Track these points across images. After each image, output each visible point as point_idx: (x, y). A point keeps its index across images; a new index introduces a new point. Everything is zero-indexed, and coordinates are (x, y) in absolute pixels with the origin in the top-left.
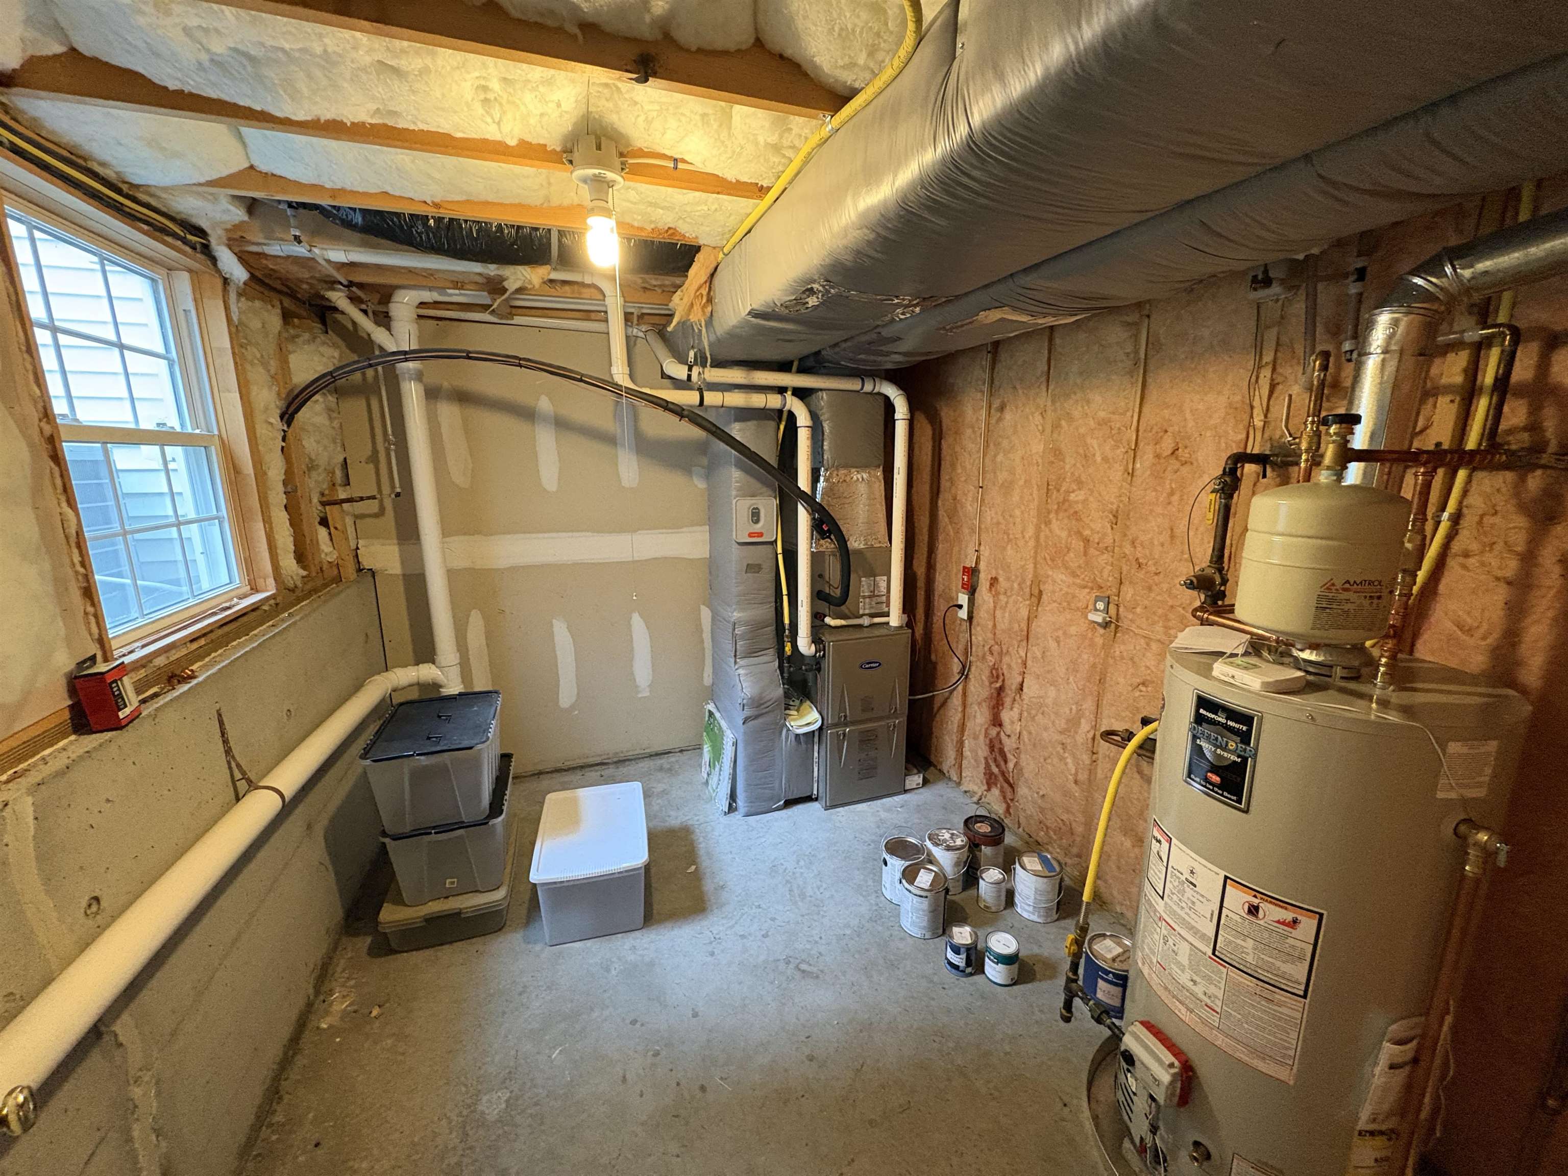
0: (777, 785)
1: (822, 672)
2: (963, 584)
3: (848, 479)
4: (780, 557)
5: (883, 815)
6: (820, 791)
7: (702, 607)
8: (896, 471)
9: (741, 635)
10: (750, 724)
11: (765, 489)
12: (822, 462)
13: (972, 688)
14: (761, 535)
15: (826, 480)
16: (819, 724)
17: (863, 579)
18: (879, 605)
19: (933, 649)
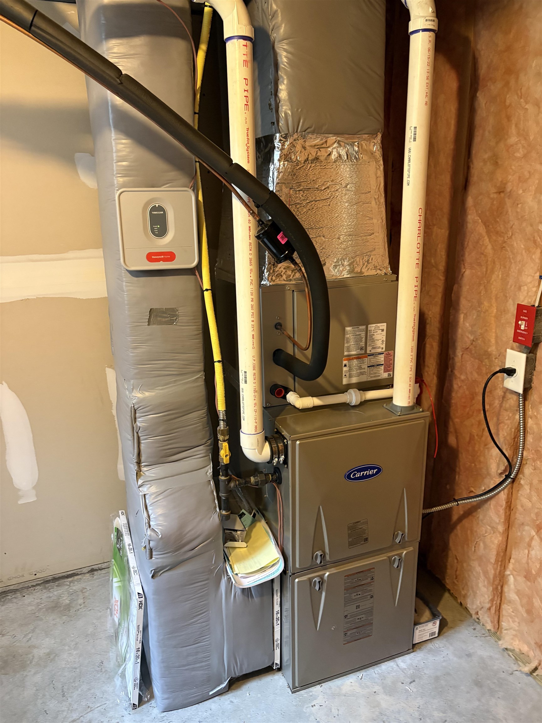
0: (215, 661)
1: (283, 486)
2: (516, 335)
3: (323, 154)
4: (208, 296)
5: (385, 701)
6: (285, 658)
7: (107, 369)
8: (409, 134)
9: (145, 429)
10: (165, 577)
11: (173, 174)
12: (275, 123)
13: (525, 501)
14: (170, 256)
15: (285, 157)
16: (280, 567)
17: (348, 329)
18: (375, 370)
19: (451, 429)
